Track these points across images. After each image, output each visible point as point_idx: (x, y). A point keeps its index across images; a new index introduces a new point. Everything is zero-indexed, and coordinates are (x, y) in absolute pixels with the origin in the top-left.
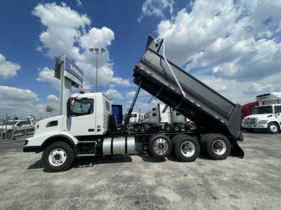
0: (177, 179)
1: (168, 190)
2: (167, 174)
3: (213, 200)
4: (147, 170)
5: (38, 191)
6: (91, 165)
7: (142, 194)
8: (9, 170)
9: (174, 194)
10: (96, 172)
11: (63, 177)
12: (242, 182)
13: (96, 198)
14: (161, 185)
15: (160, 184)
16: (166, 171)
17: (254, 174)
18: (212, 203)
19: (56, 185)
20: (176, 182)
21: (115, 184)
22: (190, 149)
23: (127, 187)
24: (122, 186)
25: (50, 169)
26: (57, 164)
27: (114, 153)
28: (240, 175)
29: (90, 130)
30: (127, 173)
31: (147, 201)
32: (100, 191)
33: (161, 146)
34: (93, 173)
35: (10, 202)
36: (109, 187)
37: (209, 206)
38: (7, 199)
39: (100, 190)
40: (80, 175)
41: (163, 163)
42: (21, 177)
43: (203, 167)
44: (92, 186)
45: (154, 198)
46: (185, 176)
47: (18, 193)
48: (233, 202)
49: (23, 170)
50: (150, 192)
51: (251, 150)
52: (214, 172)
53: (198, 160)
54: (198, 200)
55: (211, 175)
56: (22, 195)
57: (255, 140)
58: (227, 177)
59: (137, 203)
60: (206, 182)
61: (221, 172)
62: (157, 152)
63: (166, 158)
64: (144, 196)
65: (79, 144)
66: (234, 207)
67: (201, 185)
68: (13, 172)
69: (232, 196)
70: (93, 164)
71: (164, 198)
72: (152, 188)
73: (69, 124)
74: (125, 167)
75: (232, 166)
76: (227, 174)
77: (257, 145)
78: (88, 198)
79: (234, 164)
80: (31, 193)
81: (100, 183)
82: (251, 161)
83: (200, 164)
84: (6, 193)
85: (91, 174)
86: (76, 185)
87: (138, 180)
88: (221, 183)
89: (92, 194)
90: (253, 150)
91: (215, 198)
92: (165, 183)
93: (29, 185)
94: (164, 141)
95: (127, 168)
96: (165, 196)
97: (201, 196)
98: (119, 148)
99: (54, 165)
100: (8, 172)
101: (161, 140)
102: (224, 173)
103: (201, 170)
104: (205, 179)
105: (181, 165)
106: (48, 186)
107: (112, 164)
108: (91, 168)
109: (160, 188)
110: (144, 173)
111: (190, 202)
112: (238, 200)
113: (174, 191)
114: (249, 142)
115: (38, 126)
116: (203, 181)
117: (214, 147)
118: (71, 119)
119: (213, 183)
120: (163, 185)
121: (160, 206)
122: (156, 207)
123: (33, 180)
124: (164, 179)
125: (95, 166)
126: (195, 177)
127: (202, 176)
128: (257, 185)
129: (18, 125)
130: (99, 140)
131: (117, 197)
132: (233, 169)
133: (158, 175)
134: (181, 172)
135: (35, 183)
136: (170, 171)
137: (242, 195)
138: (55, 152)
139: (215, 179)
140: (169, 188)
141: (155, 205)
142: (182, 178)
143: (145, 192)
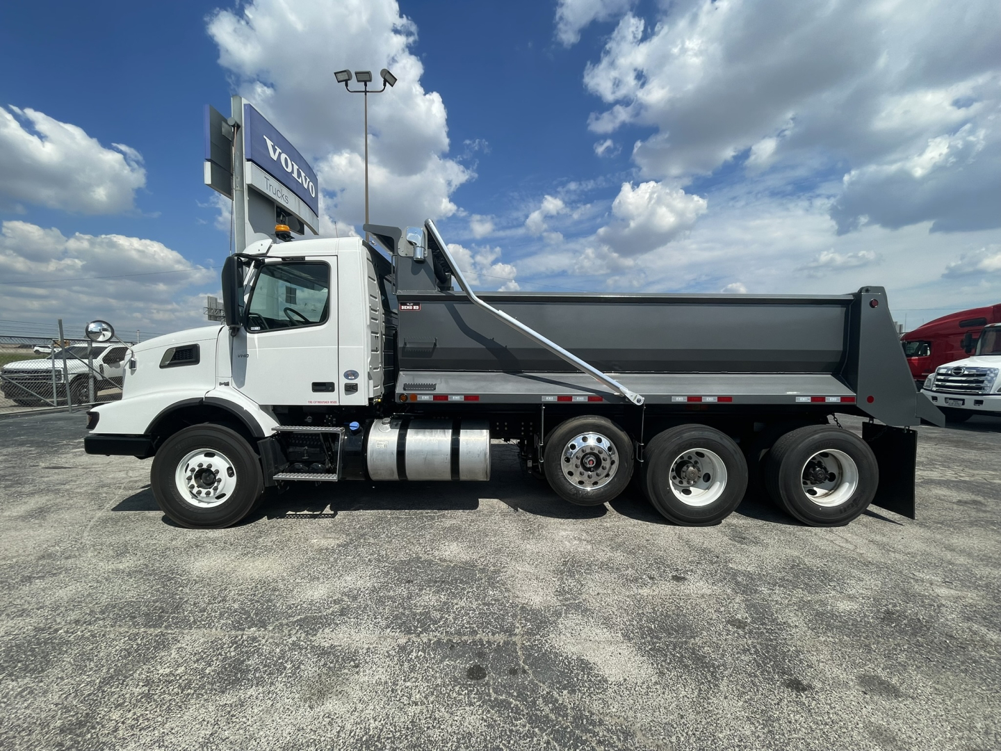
0: (645, 591)
1: (602, 634)
2: (605, 566)
3: (788, 695)
4: (530, 546)
5: (131, 591)
6: (328, 510)
7: (500, 638)
8: (58, 508)
9: (626, 650)
10: (343, 539)
11: (226, 546)
12: (917, 627)
13: (324, 638)
14: (578, 607)
15: (573, 604)
16: (603, 555)
17: (972, 596)
18: (786, 706)
19: (195, 574)
20: (639, 601)
21: (402, 591)
22: (707, 478)
23: (445, 608)
24: (429, 599)
25: (183, 516)
26: (206, 502)
27: (411, 475)
28: (908, 596)
29: (319, 387)
30: (453, 551)
31: (513, 672)
32: (343, 612)
33: (592, 461)
34: (331, 542)
35: (26, 625)
36: (380, 601)
37: (768, 722)
38: (23, 613)
39: (345, 608)
40: (282, 545)
41: (594, 522)
42: (87, 538)
43: (753, 549)
44: (317, 592)
45: (544, 662)
46: (677, 579)
47: (63, 594)
48: (876, 711)
49: (99, 514)
50: (530, 633)
51: (955, 495)
52: (797, 575)
53: (735, 520)
54: (723, 685)
55: (783, 582)
56: (75, 603)
57: (971, 455)
58: (851, 598)
59: (476, 673)
60: (762, 613)
61: (825, 576)
62: (574, 481)
63: (607, 504)
64: (506, 649)
65: (280, 437)
66: (880, 735)
67: (740, 624)
68: (66, 515)
69: (870, 684)
70: (336, 509)
71: (585, 666)
72: (540, 621)
73: (239, 358)
74: (450, 529)
75: (872, 554)
76: (855, 588)
77: (980, 475)
78: (297, 635)
79: (882, 546)
80: (105, 600)
81: (350, 581)
82: (958, 540)
83: (739, 537)
84: (26, 589)
85: (324, 543)
86: (264, 583)
87: (492, 583)
88: (824, 620)
89: (312, 622)
90: (967, 496)
91: (796, 686)
92: (594, 604)
93: (106, 566)
94: (606, 443)
95: (455, 533)
96: (590, 657)
97: (736, 670)
98: (428, 458)
99: (194, 502)
100: (53, 517)
101: (592, 439)
102: (841, 581)
103: (744, 561)
104: (757, 599)
105: (665, 535)
106: (168, 578)
107: (403, 514)
108: (326, 522)
109: (571, 621)
110: (517, 556)
111: (687, 692)
112: (902, 706)
113: (626, 636)
114: (947, 462)
115: (133, 364)
116: (750, 606)
117: (806, 476)
118: (244, 340)
119: (793, 619)
120: (585, 611)
121: (564, 697)
122: (548, 699)
123: (121, 552)
124: (594, 588)
125: (341, 514)
126: (717, 589)
127: (746, 585)
128: (985, 644)
129: (106, 360)
130: (355, 425)
131: (402, 641)
132: (879, 567)
133: (570, 567)
134: (660, 562)
135: (127, 563)
136: (619, 556)
137: (919, 681)
138: (198, 460)
139: (802, 605)
140: (607, 622)
141: (544, 689)
142: (665, 588)
143: (510, 632)
